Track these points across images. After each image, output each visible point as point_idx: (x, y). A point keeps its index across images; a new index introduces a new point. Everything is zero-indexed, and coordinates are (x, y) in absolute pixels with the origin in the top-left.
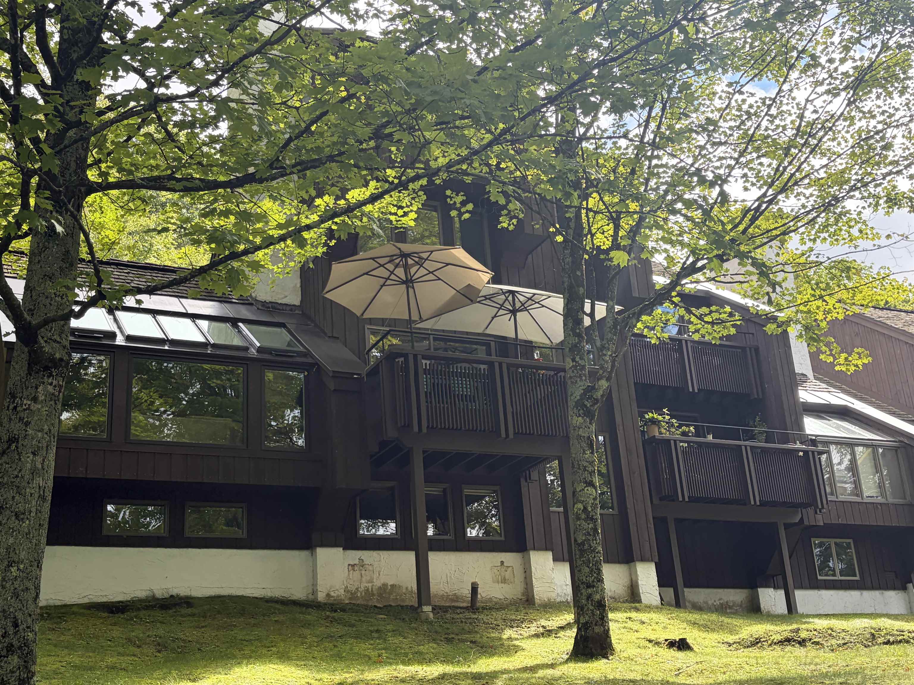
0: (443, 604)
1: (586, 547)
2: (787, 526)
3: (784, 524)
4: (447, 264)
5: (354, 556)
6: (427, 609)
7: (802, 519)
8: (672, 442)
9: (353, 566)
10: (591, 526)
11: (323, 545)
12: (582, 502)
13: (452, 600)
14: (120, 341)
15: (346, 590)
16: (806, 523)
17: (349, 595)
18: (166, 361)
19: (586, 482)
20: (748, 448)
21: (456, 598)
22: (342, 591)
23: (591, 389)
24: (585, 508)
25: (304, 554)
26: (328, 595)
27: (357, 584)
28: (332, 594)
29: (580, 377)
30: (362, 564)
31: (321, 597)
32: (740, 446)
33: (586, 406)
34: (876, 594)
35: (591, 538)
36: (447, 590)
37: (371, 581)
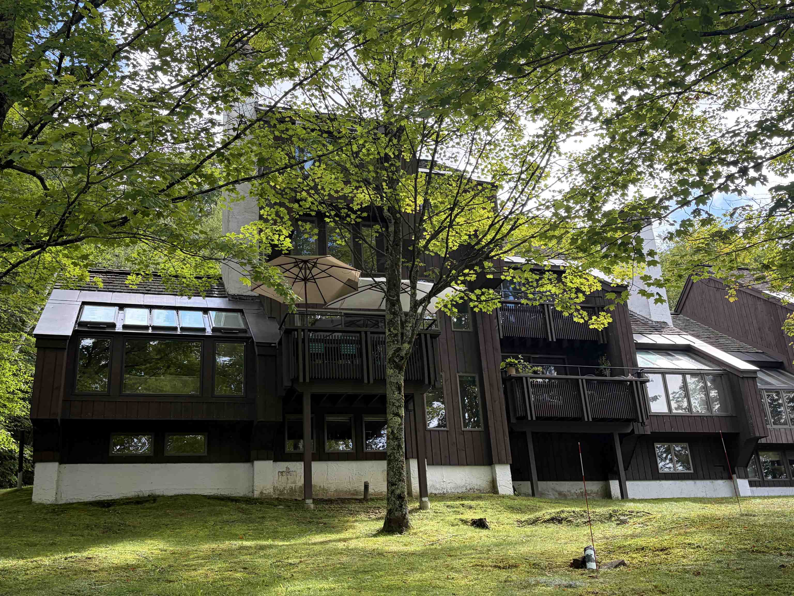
0: (347, 497)
1: (392, 458)
2: (622, 436)
3: (619, 434)
4: (332, 266)
5: (283, 466)
6: (309, 501)
7: (633, 430)
8: (524, 379)
9: (282, 472)
10: (396, 443)
11: (259, 459)
12: (391, 427)
13: (353, 494)
14: (119, 329)
15: (275, 489)
16: (636, 432)
17: (277, 492)
18: (151, 341)
19: (394, 414)
20: (584, 381)
21: (356, 492)
22: (272, 490)
23: (399, 349)
24: (393, 431)
25: (245, 466)
26: (262, 493)
27: (284, 485)
28: (264, 492)
29: (393, 341)
30: (288, 471)
31: (257, 494)
32: (577, 380)
33: (395, 361)
34: (708, 482)
35: (395, 451)
36: (350, 487)
37: (294, 482)
